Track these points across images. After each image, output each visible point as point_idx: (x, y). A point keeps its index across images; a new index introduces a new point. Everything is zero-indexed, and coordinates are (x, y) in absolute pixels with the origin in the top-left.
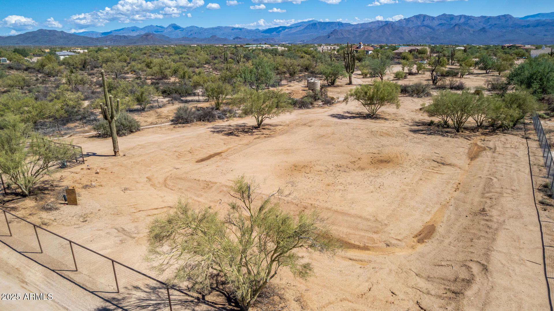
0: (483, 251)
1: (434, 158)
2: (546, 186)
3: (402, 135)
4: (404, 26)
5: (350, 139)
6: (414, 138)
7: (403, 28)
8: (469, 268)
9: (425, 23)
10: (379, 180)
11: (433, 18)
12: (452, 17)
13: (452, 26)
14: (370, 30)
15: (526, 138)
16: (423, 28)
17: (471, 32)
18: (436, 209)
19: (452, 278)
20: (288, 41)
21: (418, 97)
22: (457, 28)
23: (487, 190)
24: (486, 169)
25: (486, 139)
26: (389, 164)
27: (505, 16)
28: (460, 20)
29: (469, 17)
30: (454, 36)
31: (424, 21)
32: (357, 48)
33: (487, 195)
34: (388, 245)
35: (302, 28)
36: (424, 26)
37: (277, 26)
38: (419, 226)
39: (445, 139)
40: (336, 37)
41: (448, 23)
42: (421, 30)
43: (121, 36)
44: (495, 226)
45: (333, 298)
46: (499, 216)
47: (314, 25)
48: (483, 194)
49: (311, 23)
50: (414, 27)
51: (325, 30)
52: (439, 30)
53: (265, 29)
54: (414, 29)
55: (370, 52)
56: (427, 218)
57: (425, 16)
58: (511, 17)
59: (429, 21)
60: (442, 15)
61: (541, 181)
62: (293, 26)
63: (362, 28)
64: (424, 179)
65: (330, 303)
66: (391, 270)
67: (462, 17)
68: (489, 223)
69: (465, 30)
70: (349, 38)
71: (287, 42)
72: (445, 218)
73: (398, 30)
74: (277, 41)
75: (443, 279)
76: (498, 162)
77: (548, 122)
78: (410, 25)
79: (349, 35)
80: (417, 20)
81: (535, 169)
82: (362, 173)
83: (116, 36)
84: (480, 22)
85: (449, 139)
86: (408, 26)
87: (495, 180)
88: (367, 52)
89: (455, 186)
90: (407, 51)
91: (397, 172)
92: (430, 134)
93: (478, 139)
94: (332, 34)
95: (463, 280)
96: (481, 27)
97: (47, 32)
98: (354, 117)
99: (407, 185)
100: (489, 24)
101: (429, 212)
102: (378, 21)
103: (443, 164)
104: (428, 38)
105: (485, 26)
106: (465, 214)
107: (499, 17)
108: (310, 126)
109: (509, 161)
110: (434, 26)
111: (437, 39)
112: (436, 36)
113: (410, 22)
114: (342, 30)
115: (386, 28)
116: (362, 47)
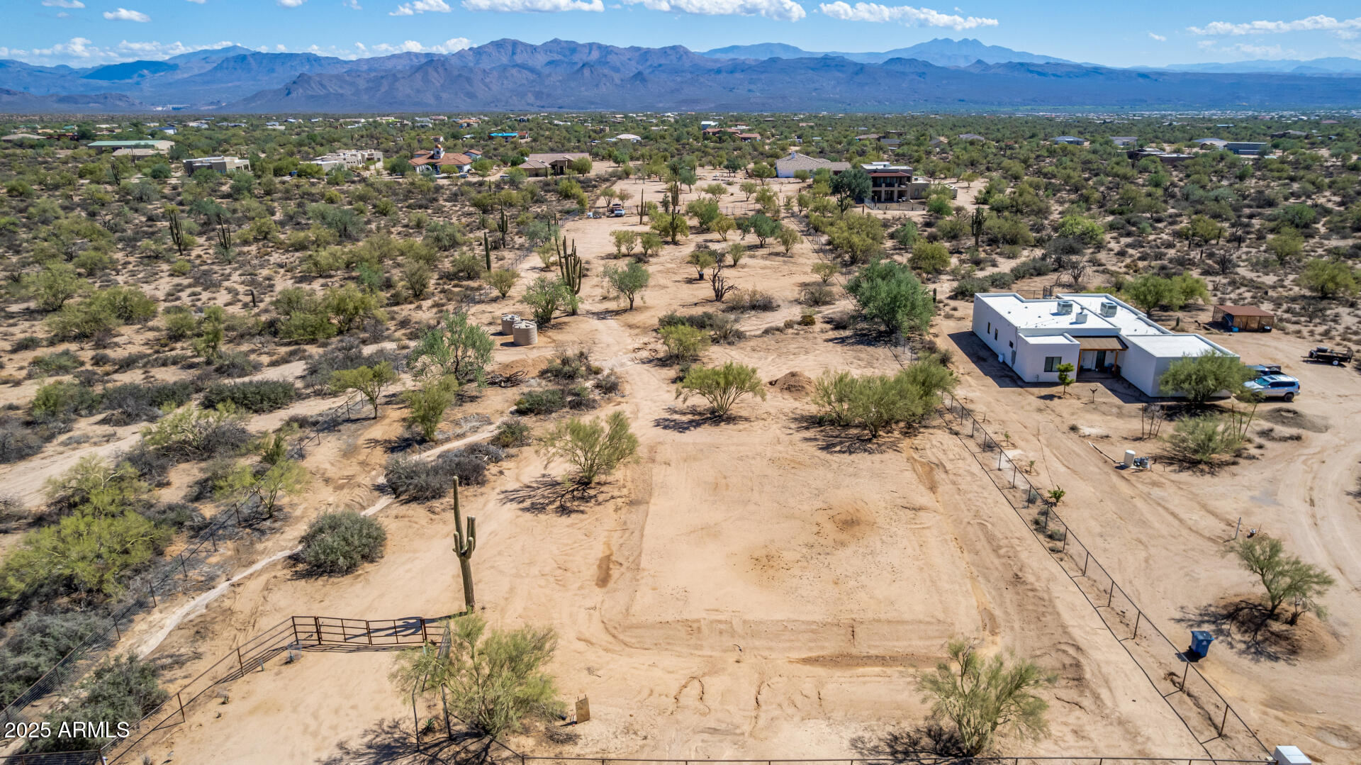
0: (1060, 629)
1: (899, 501)
2: (1037, 523)
4: (471, 64)
5: (762, 484)
7: (471, 70)
8: (1064, 652)
9: (519, 59)
10: (882, 559)
11: (534, 49)
12: (573, 48)
13: (576, 68)
14: (393, 76)
15: (955, 433)
16: (514, 71)
17: (618, 81)
18: (969, 585)
19: (1060, 666)
20: (171, 103)
22: (586, 72)
23: (994, 543)
24: (964, 507)
25: (917, 446)
26: (862, 527)
27: (674, 48)
28: (590, 53)
29: (607, 47)
30: (583, 89)
31: (514, 53)
32: (432, 157)
33: (1002, 552)
35: (209, 66)
36: (518, 65)
37: (131, 60)
38: (976, 614)
40: (310, 93)
41: (566, 60)
42: (512, 76)
44: (1045, 595)
46: (1037, 580)
47: (240, 61)
49: (231, 54)
50: (494, 68)
51: (275, 75)
52: (549, 75)
53: (89, 66)
54: (495, 73)
56: (974, 601)
57: (515, 44)
58: (687, 52)
59: (525, 54)
60: (551, 42)
61: (1028, 515)
63: (370, 70)
64: (921, 543)
67: (594, 47)
68: (1037, 593)
69: (605, 76)
70: (342, 95)
71: (170, 107)
72: (989, 597)
73: (460, 75)
74: (137, 102)
76: (966, 491)
78: (486, 64)
79: (341, 87)
80: (499, 52)
81: (1010, 496)
82: (849, 550)
84: (630, 60)
85: (879, 456)
86: (481, 66)
87: (988, 525)
88: (460, 168)
89: (956, 544)
90: (547, 165)
91: (885, 539)
93: (907, 447)
94: (296, 86)
96: (635, 71)
99: (916, 558)
100: (648, 63)
101: (968, 592)
102: (409, 54)
103: (916, 510)
104: (530, 95)
105: (640, 68)
106: (1003, 586)
107: (664, 51)
109: (975, 487)
110: (539, 67)
111: (549, 95)
112: (545, 90)
113: (484, 57)
114: (320, 75)
115: (430, 70)
116: (442, 155)
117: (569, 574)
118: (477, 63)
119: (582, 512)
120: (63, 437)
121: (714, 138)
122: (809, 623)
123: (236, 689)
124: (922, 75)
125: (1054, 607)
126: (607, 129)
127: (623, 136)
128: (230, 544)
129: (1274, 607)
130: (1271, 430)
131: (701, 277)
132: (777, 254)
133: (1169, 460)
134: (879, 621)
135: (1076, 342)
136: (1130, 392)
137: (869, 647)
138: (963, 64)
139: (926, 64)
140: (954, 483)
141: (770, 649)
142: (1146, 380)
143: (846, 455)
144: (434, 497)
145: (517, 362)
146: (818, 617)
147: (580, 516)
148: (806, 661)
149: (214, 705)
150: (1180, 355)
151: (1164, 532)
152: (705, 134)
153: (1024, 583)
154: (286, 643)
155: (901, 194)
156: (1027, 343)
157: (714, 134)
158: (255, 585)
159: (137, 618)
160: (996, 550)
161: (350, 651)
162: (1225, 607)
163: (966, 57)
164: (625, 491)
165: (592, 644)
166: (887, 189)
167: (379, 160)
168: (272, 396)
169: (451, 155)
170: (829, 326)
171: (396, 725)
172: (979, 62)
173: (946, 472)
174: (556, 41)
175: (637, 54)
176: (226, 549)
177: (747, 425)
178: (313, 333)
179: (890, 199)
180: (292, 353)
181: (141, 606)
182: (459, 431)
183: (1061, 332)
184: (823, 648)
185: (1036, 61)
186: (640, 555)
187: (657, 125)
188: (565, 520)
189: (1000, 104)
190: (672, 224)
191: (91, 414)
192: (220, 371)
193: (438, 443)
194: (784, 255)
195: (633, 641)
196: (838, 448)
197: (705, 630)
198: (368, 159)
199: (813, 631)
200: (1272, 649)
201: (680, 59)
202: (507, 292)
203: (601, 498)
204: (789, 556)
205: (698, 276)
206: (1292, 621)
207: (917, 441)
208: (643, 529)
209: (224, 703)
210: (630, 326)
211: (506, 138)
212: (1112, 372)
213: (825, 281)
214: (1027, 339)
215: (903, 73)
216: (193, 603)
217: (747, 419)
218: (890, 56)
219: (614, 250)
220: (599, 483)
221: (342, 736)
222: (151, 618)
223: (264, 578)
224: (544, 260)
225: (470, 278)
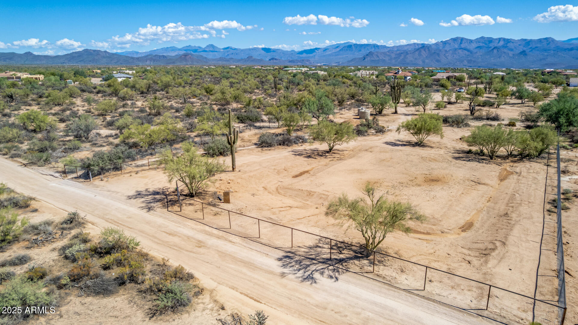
0: (504, 236)
1: (472, 179)
2: (554, 201)
3: (447, 160)
4: (441, 48)
5: (406, 163)
6: (456, 163)
7: (440, 50)
8: (494, 244)
9: (463, 46)
10: (432, 193)
11: (471, 41)
12: (490, 40)
13: (490, 49)
14: (406, 53)
15: (548, 166)
16: (460, 51)
17: (511, 55)
18: (473, 213)
19: (484, 248)
20: (323, 62)
21: (458, 127)
22: (495, 51)
23: (511, 201)
24: (512, 188)
25: (514, 166)
26: (438, 183)
27: (546, 39)
28: (499, 42)
29: (508, 39)
30: (492, 59)
31: (461, 43)
33: (511, 205)
34: (442, 232)
35: (338, 50)
36: (462, 48)
38: (462, 222)
39: (481, 164)
41: (486, 46)
42: (459, 53)
43: (160, 56)
44: (513, 222)
45: (415, 254)
46: (517, 217)
48: (508, 204)
49: (347, 45)
50: (451, 50)
51: (361, 52)
52: (476, 53)
54: (451, 52)
55: (408, 78)
56: (468, 218)
57: (462, 39)
58: (553, 40)
59: (466, 44)
60: (480, 38)
61: (552, 197)
62: (328, 48)
63: (397, 50)
64: (464, 193)
65: (414, 256)
66: (446, 245)
67: (502, 40)
68: (509, 221)
69: (505, 53)
70: (384, 60)
71: (323, 64)
72: (480, 219)
73: (435, 53)
74: (313, 62)
75: (478, 249)
76: (521, 183)
77: (570, 153)
78: (447, 48)
79: (385, 57)
80: (454, 43)
81: (549, 189)
82: (418, 188)
83: (156, 55)
84: (520, 45)
85: (484, 164)
86: (445, 49)
87: (517, 195)
89: (488, 199)
91: (445, 188)
92: (469, 161)
93: (507, 165)
94: (367, 56)
95: (490, 249)
96: (522, 50)
97: (92, 52)
98: (405, 145)
99: (453, 197)
100: (530, 47)
101: (469, 214)
102: (414, 44)
103: (479, 183)
104: (465, 61)
105: (525, 49)
106: (494, 216)
107: (540, 41)
108: (371, 152)
109: (529, 183)
110: (472, 49)
111: (474, 62)
112: (473, 59)
113: (447, 45)
115: (422, 50)
117: (285, 172)
118: (444, 47)
119: (315, 158)
123: (143, 172)
125: (512, 227)
140: (518, 180)
144: (267, 147)
147: (313, 159)
149: (133, 174)
153: (507, 216)
165: (266, 189)
169: (404, 73)
171: (168, 189)
173: (519, 176)
174: (482, 38)
175: (524, 42)
177: (429, 149)
186: (320, 172)
188: (305, 159)
201: (549, 44)
203: (328, 156)
207: (517, 164)
208: (332, 166)
209: (136, 174)
217: (431, 147)
220: (333, 153)
221: (150, 187)
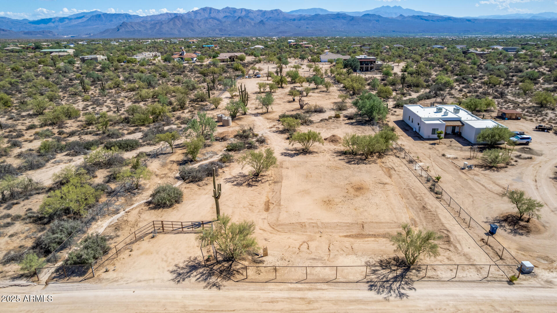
0: (441, 224)
1: (378, 181)
2: (431, 188)
4: (193, 18)
5: (324, 175)
7: (193, 20)
8: (443, 232)
9: (212, 15)
10: (372, 201)
11: (218, 11)
12: (234, 10)
13: (236, 19)
14: (161, 23)
15: (398, 157)
16: (210, 20)
17: (253, 24)
20: (70, 34)
22: (240, 20)
24: (402, 183)
26: (364, 190)
27: (276, 10)
28: (241, 13)
29: (248, 10)
30: (239, 27)
31: (210, 13)
35: (85, 19)
36: (212, 18)
40: (127, 30)
41: (232, 16)
42: (210, 22)
44: (434, 213)
46: (431, 208)
47: (98, 17)
49: (95, 14)
50: (202, 19)
51: (113, 22)
52: (225, 22)
53: (37, 19)
54: (203, 21)
56: (408, 216)
57: (211, 9)
58: (281, 12)
59: (215, 13)
60: (226, 8)
61: (427, 185)
62: (73, 17)
63: (152, 20)
64: (387, 195)
67: (243, 10)
69: (248, 22)
70: (140, 31)
71: (70, 36)
72: (414, 215)
73: (188, 22)
74: (56, 34)
76: (403, 177)
78: (199, 17)
79: (140, 27)
80: (204, 12)
81: (420, 179)
82: (360, 198)
84: (258, 15)
86: (197, 18)
87: (412, 189)
88: (192, 59)
89: (400, 196)
90: (227, 57)
91: (373, 194)
93: (379, 162)
94: (121, 27)
95: (445, 236)
96: (260, 20)
99: (385, 201)
100: (265, 17)
101: (405, 212)
102: (167, 13)
103: (384, 184)
104: (217, 30)
105: (262, 19)
106: (419, 210)
107: (272, 12)
109: (406, 176)
110: (220, 19)
111: (225, 30)
112: (223, 28)
113: (198, 15)
114: (131, 22)
115: (176, 20)
116: (185, 54)
117: (254, 207)
119: (257, 186)
120: (53, 161)
121: (294, 47)
122: (346, 223)
123: (135, 246)
124: (378, 21)
125: (438, 217)
126: (250, 43)
127: (257, 46)
128: (123, 198)
129: (521, 216)
130: (520, 155)
131: (294, 100)
132: (323, 91)
133: (481, 166)
134: (373, 222)
135: (444, 122)
136: (465, 142)
137: (369, 231)
138: (394, 16)
139: (379, 16)
140: (398, 175)
141: (332, 232)
142: (472, 138)
143: (356, 165)
144: (199, 181)
145: (225, 132)
146: (349, 221)
147: (256, 187)
148: (346, 236)
149: (127, 252)
150: (485, 127)
151: (479, 191)
152: (290, 45)
153: (427, 209)
154: (150, 231)
155: (371, 68)
156: (425, 123)
157: (294, 45)
158: (135, 212)
159: (92, 223)
160: (415, 198)
161: (175, 234)
162: (503, 217)
163: (396, 13)
164: (272, 178)
165: (265, 231)
166: (366, 66)
167: (159, 56)
168: (131, 145)
169: (188, 54)
170: (346, 118)
171: (196, 259)
172: (401, 15)
173: (395, 171)
174: (227, 8)
175: (261, 13)
176: (122, 200)
177: (317, 155)
178: (143, 122)
179: (367, 70)
180: (136, 130)
181: (93, 219)
182: (205, 157)
183: (438, 119)
184: (352, 232)
185: (424, 15)
186: (280, 200)
187: (270, 42)
188: (250, 189)
189: (409, 33)
190: (281, 80)
191: (61, 152)
192: (109, 136)
193: (197, 162)
194: (326, 92)
195: (281, 230)
196: (353, 162)
197: (307, 226)
198: (155, 56)
199: (348, 226)
200: (521, 231)
201: (278, 15)
202: (217, 106)
203: (263, 181)
204: (337, 200)
205: (292, 100)
206: (528, 221)
207: (383, 160)
208: (280, 192)
209: (131, 251)
210: (268, 119)
211: (209, 47)
212: (458, 135)
213: (343, 101)
214: (425, 122)
215: (369, 20)
216: (112, 218)
217: (316, 153)
218: (365, 13)
219: (258, 90)
220: (262, 176)
221: (176, 262)
222: (98, 224)
223: (138, 209)
224: (231, 94)
225: (202, 101)
